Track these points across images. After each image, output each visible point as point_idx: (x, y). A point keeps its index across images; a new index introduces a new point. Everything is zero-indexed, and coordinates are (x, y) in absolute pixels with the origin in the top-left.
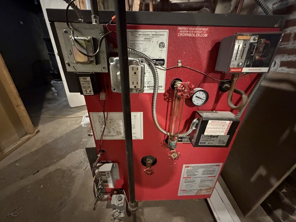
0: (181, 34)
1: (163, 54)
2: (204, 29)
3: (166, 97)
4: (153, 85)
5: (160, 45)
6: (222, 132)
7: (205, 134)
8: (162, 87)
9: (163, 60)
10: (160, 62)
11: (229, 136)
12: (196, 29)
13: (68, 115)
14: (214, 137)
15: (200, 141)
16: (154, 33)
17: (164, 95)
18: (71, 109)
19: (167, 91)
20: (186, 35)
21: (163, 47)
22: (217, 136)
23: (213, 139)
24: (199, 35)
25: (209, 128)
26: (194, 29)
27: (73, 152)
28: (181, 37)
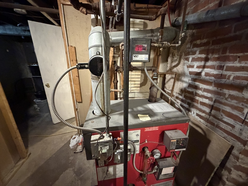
0: (146, 130)
1: (138, 138)
2: (156, 127)
3: (140, 155)
4: (133, 151)
5: (136, 136)
6: (170, 172)
7: (162, 174)
8: (137, 151)
9: (138, 140)
10: (137, 141)
11: (174, 173)
12: (153, 128)
13: (53, 133)
14: (166, 174)
15: (160, 178)
16: (134, 132)
17: (139, 154)
18: (54, 125)
19: (140, 152)
20: (148, 130)
21: (138, 136)
22: (168, 174)
23: (166, 175)
24: (154, 130)
25: (163, 171)
26: (152, 128)
27: (64, 173)
28: (146, 131)
